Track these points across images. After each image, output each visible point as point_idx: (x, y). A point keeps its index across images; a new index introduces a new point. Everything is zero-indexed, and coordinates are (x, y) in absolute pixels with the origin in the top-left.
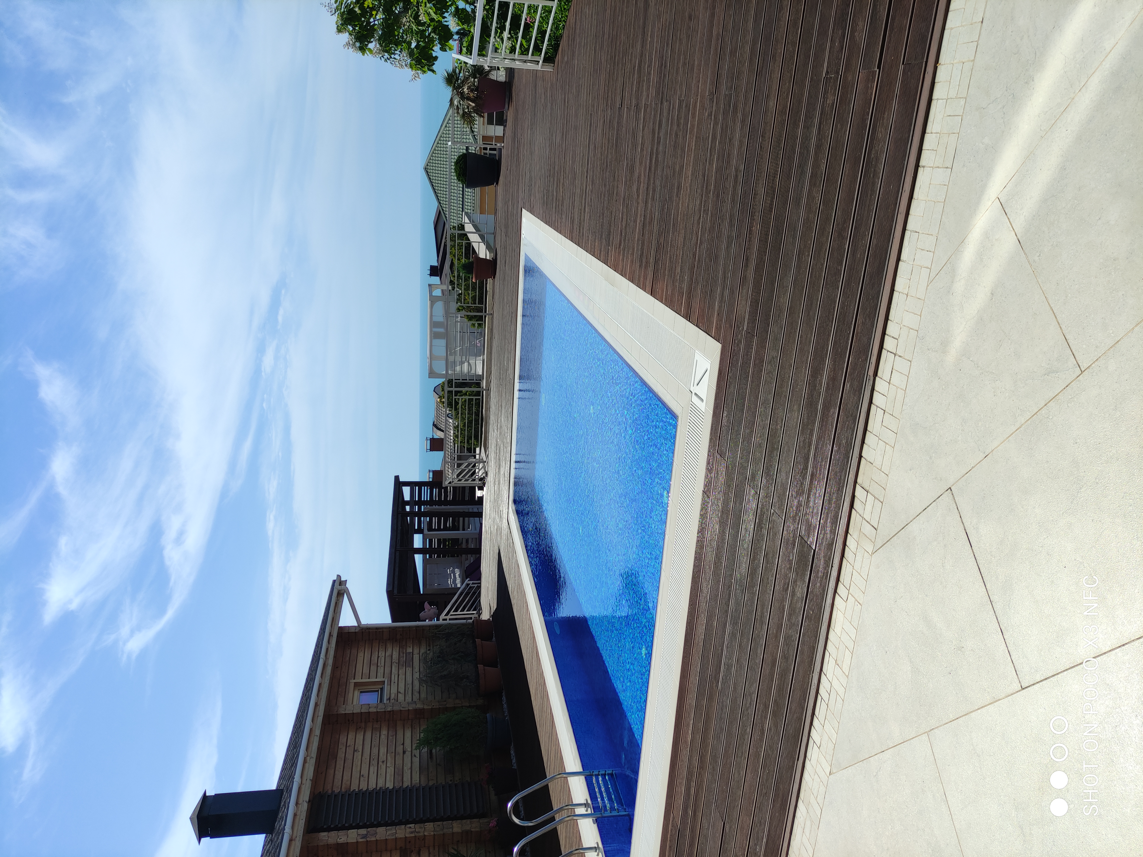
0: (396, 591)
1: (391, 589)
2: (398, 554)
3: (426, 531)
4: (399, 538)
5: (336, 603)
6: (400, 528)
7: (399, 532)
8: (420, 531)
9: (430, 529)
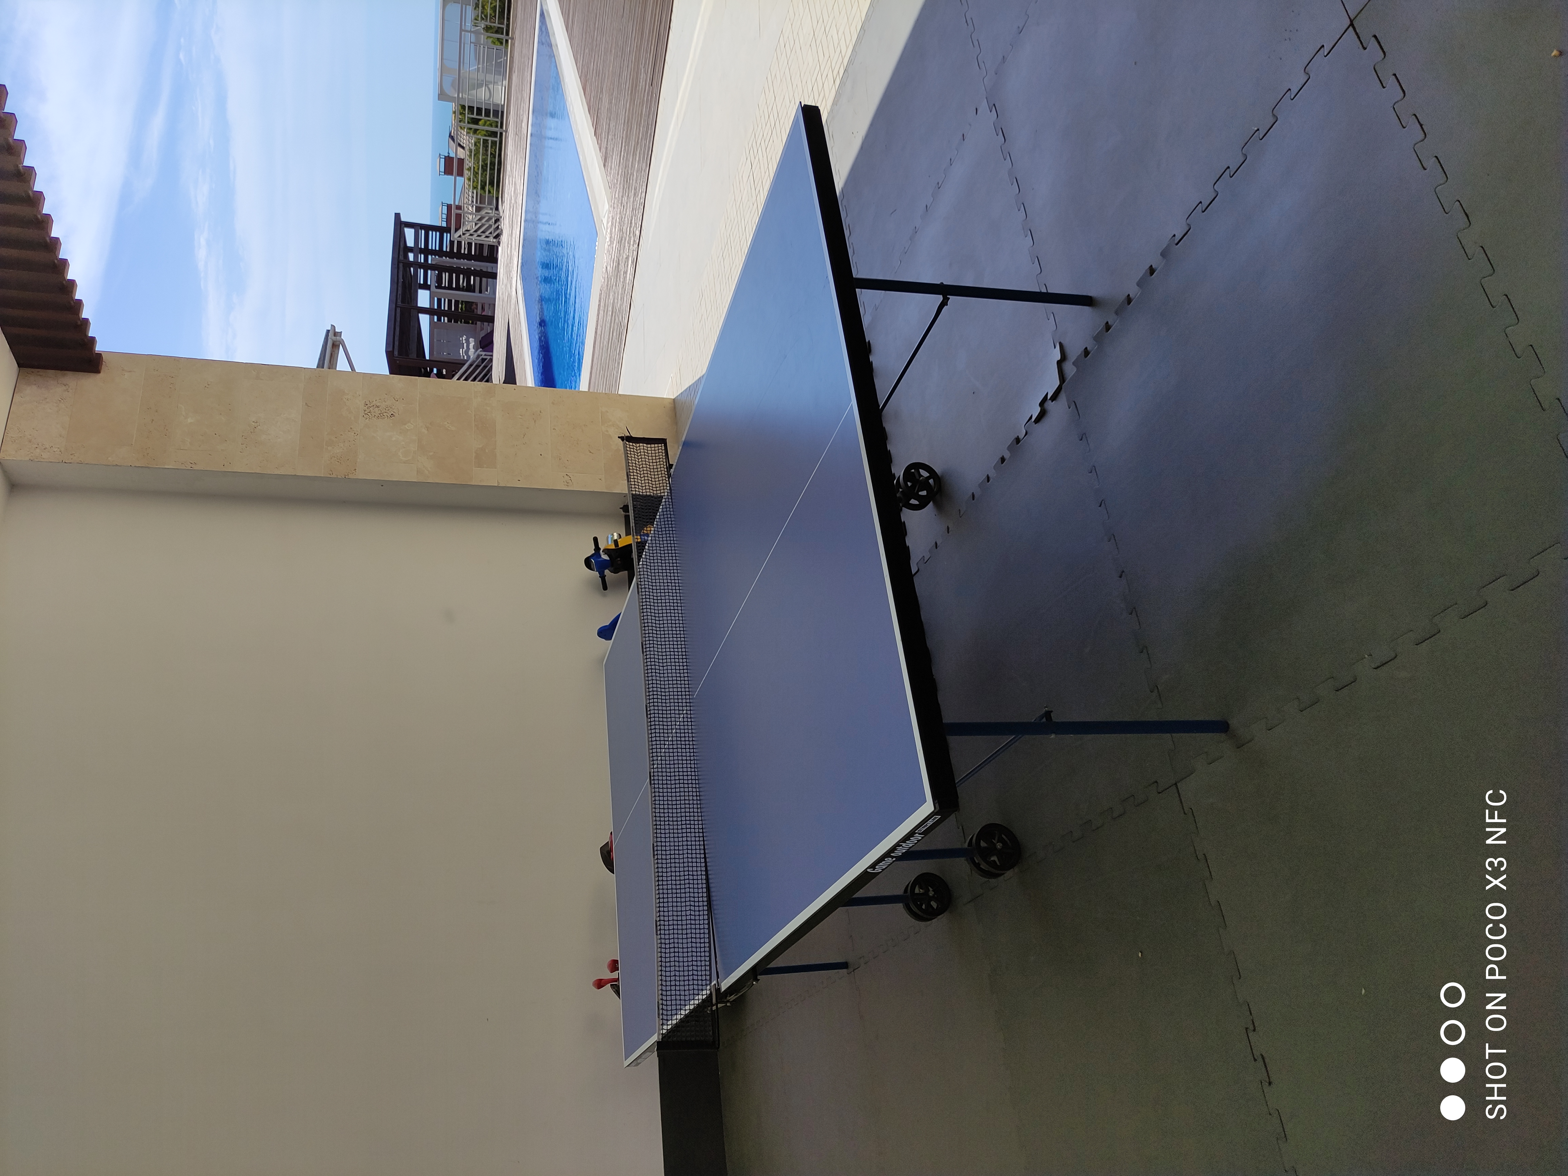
0: (396, 353)
1: (391, 349)
2: (398, 310)
3: (433, 288)
4: (400, 292)
5: (331, 354)
6: (401, 280)
7: (400, 284)
8: (425, 286)
9: (439, 287)
